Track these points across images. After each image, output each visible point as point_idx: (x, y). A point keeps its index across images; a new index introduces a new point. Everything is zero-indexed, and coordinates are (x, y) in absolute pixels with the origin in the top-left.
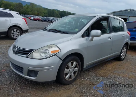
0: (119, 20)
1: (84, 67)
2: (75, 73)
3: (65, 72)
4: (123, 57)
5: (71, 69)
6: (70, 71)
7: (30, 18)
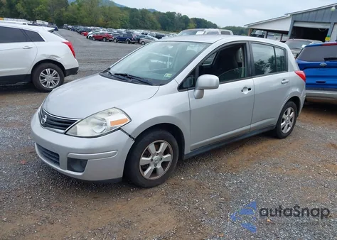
0: (274, 47)
1: (185, 153)
2: (164, 164)
3: (141, 163)
4: (286, 131)
5: (156, 157)
6: (152, 160)
7: (85, 35)
